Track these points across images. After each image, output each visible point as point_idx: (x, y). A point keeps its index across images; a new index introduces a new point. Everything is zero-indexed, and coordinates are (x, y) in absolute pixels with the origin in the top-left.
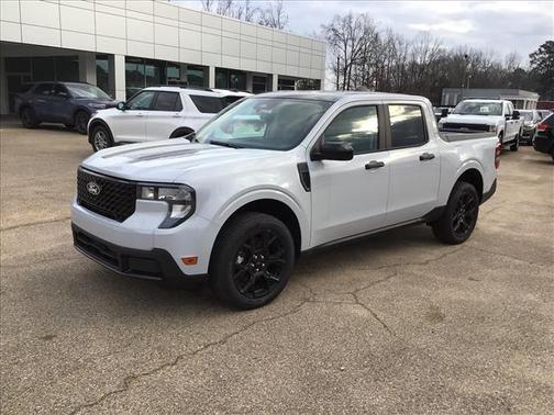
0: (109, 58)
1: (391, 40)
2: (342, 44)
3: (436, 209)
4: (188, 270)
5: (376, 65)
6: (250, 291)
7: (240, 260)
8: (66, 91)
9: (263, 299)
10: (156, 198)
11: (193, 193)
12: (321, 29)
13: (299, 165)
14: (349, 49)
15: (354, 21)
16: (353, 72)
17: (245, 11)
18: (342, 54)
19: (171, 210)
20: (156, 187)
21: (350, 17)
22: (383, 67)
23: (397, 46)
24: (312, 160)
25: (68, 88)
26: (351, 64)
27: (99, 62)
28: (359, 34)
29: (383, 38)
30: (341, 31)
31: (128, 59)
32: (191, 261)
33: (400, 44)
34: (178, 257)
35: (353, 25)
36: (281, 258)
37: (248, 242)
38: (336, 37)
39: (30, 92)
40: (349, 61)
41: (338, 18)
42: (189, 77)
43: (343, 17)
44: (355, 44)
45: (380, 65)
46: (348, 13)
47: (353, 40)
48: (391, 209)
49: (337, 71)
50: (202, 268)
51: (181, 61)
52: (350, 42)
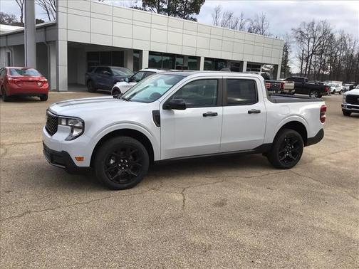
0: (140, 52)
1: (343, 39)
2: (306, 41)
3: (263, 145)
4: (78, 164)
5: (330, 55)
6: (117, 180)
7: (112, 162)
8: (111, 71)
9: (125, 185)
10: (67, 125)
11: (83, 123)
12: (292, 31)
13: (153, 112)
14: (311, 44)
15: (316, 25)
16: (313, 60)
17: (240, 21)
18: (306, 48)
19: (72, 132)
20: (68, 119)
21: (313, 23)
22: (336, 56)
23: (348, 42)
24: (164, 108)
25: (113, 70)
26: (312, 55)
27: (135, 55)
28: (319, 34)
29: (337, 37)
30: (306, 32)
31: (151, 53)
32: (80, 159)
33: (350, 40)
34: (73, 156)
35: (315, 28)
36: (139, 163)
37: (116, 152)
38: (301, 37)
39: (93, 72)
40: (311, 53)
41: (304, 23)
42: (190, 63)
43: (307, 23)
44: (316, 41)
45: (333, 55)
46: (311, 21)
47: (314, 38)
48: (224, 141)
49: (301, 59)
50: (86, 163)
51: (183, 54)
52: (312, 40)
